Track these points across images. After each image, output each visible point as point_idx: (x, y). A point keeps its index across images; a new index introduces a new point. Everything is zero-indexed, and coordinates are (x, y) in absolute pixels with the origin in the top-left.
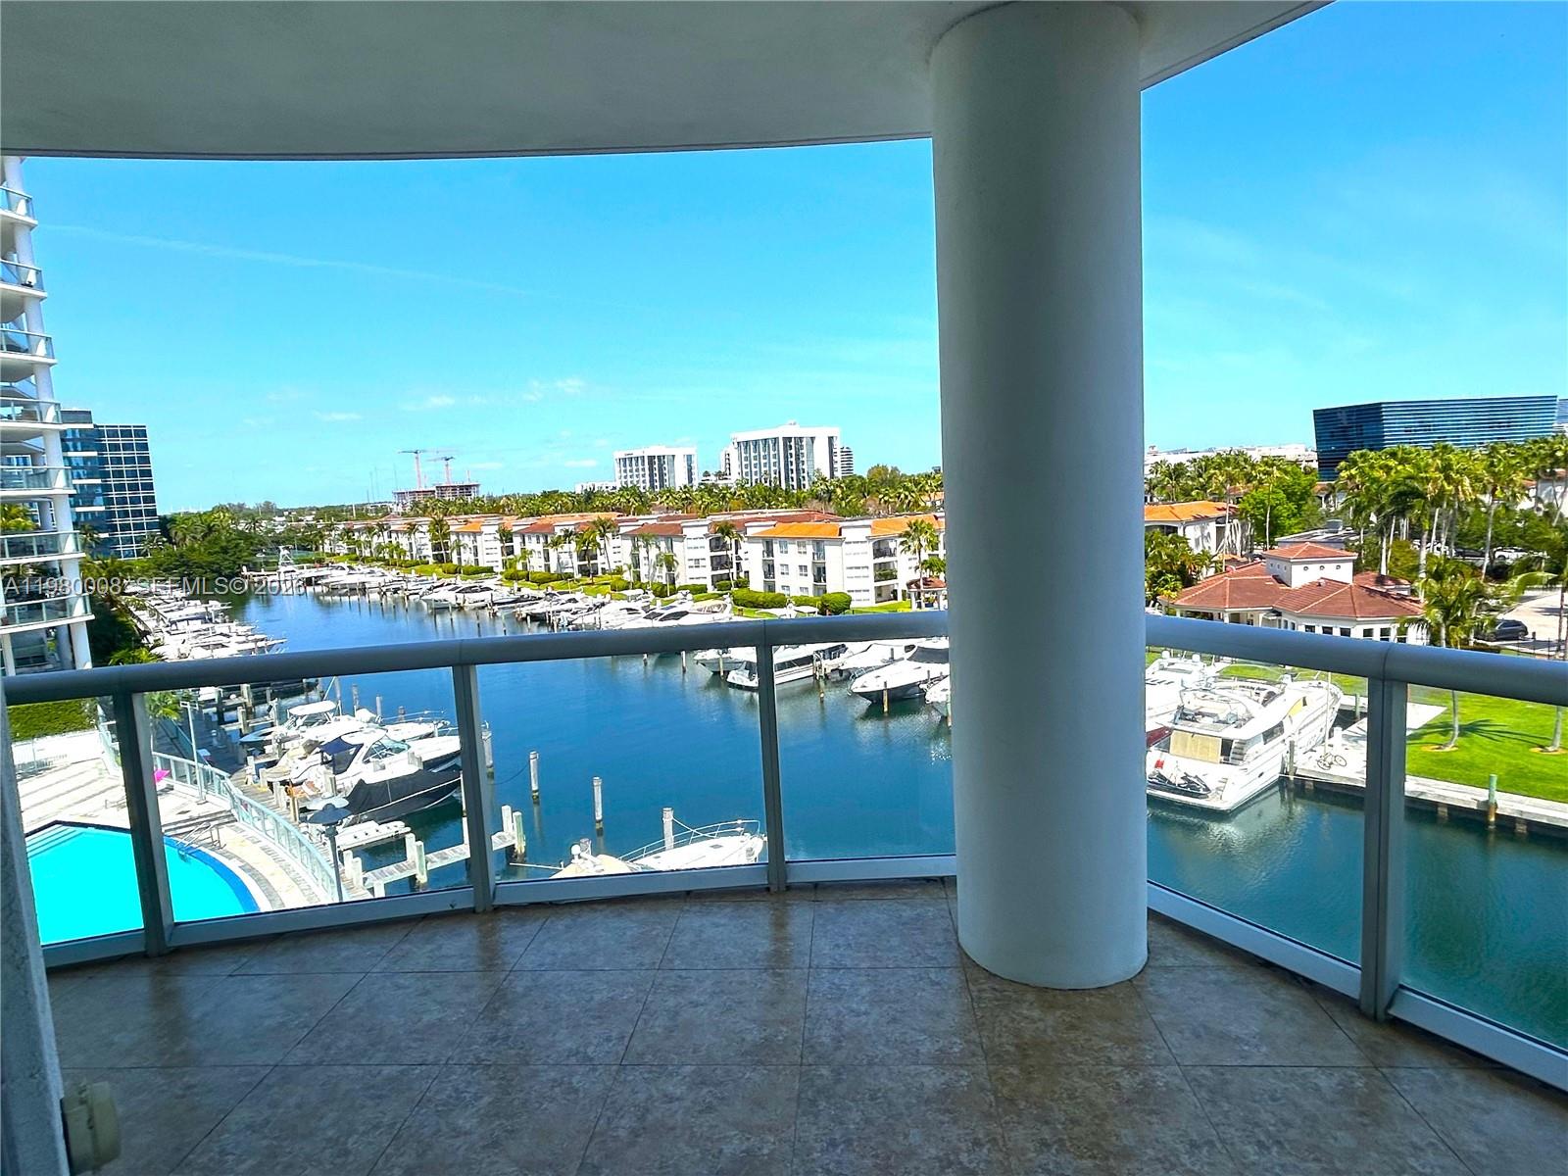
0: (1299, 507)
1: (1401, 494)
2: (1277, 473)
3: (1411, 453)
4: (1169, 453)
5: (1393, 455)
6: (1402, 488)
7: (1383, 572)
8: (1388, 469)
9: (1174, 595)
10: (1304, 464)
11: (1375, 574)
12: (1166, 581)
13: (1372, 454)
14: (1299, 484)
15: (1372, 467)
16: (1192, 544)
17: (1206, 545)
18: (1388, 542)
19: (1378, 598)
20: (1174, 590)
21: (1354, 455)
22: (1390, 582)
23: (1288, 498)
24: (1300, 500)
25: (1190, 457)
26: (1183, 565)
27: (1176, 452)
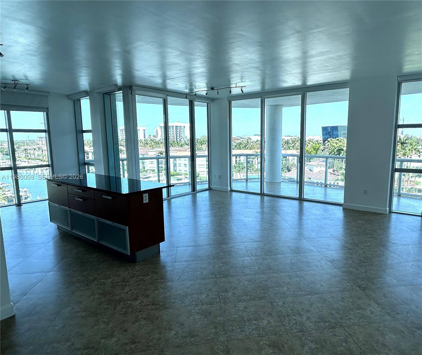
0: (317, 152)
1: (339, 149)
2: (311, 143)
3: (342, 140)
4: (285, 136)
5: (338, 140)
6: (339, 148)
7: (335, 169)
8: (337, 143)
9: (285, 173)
10: (319, 141)
11: (333, 169)
12: (284, 170)
13: (333, 139)
14: (317, 146)
15: (333, 143)
16: (290, 161)
17: (294, 161)
18: (336, 162)
19: (333, 175)
20: (286, 172)
21: (329, 139)
22: (336, 171)
23: (314, 150)
24: (317, 150)
25: (291, 138)
26: (288, 166)
27: (287, 136)
